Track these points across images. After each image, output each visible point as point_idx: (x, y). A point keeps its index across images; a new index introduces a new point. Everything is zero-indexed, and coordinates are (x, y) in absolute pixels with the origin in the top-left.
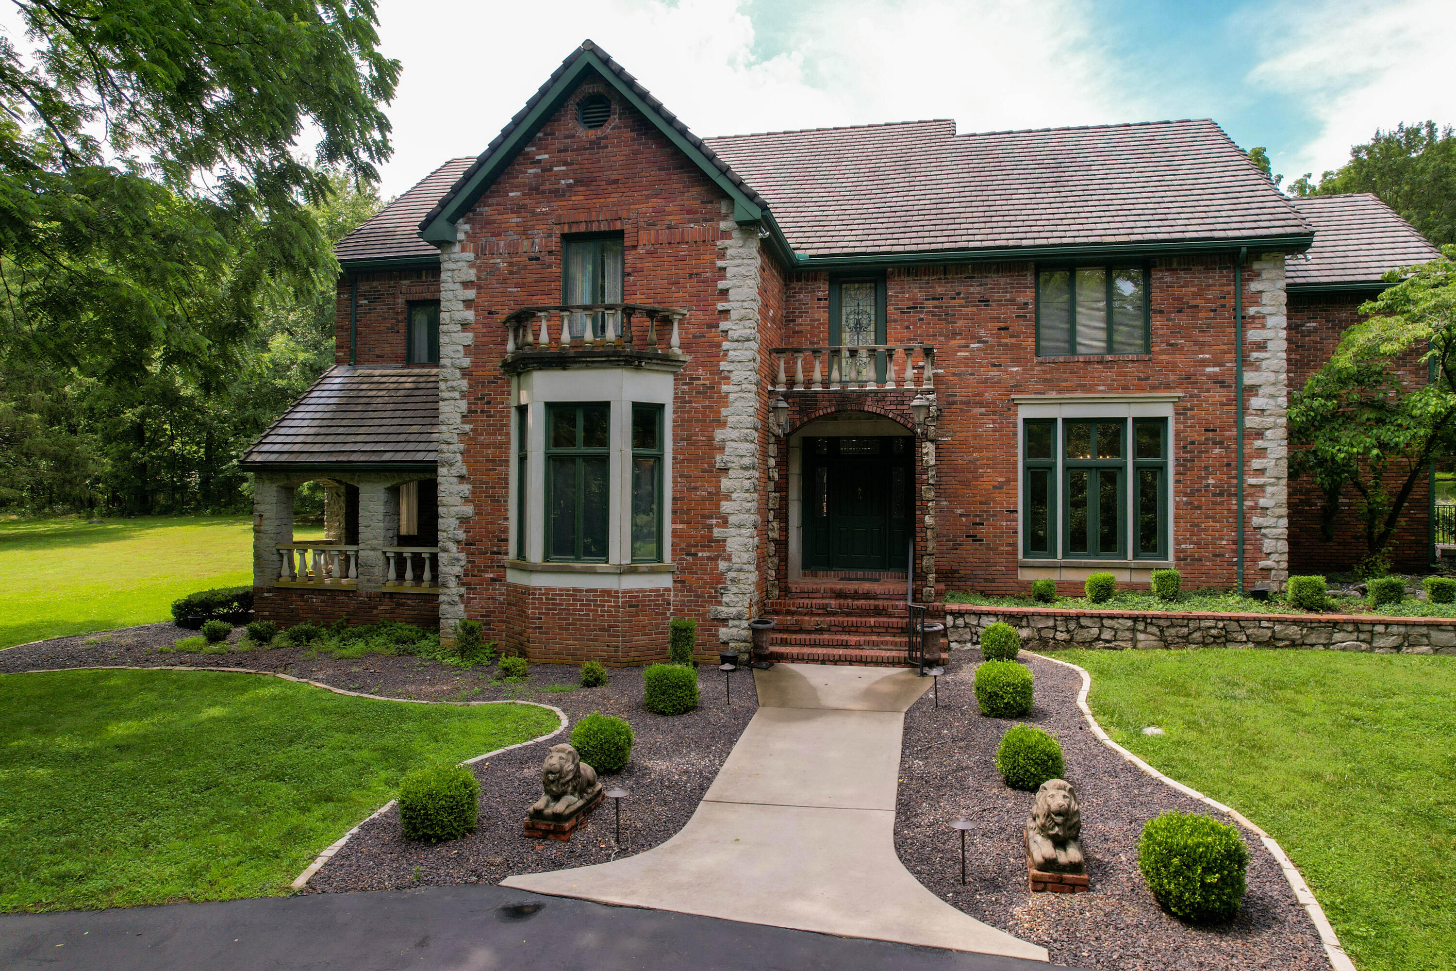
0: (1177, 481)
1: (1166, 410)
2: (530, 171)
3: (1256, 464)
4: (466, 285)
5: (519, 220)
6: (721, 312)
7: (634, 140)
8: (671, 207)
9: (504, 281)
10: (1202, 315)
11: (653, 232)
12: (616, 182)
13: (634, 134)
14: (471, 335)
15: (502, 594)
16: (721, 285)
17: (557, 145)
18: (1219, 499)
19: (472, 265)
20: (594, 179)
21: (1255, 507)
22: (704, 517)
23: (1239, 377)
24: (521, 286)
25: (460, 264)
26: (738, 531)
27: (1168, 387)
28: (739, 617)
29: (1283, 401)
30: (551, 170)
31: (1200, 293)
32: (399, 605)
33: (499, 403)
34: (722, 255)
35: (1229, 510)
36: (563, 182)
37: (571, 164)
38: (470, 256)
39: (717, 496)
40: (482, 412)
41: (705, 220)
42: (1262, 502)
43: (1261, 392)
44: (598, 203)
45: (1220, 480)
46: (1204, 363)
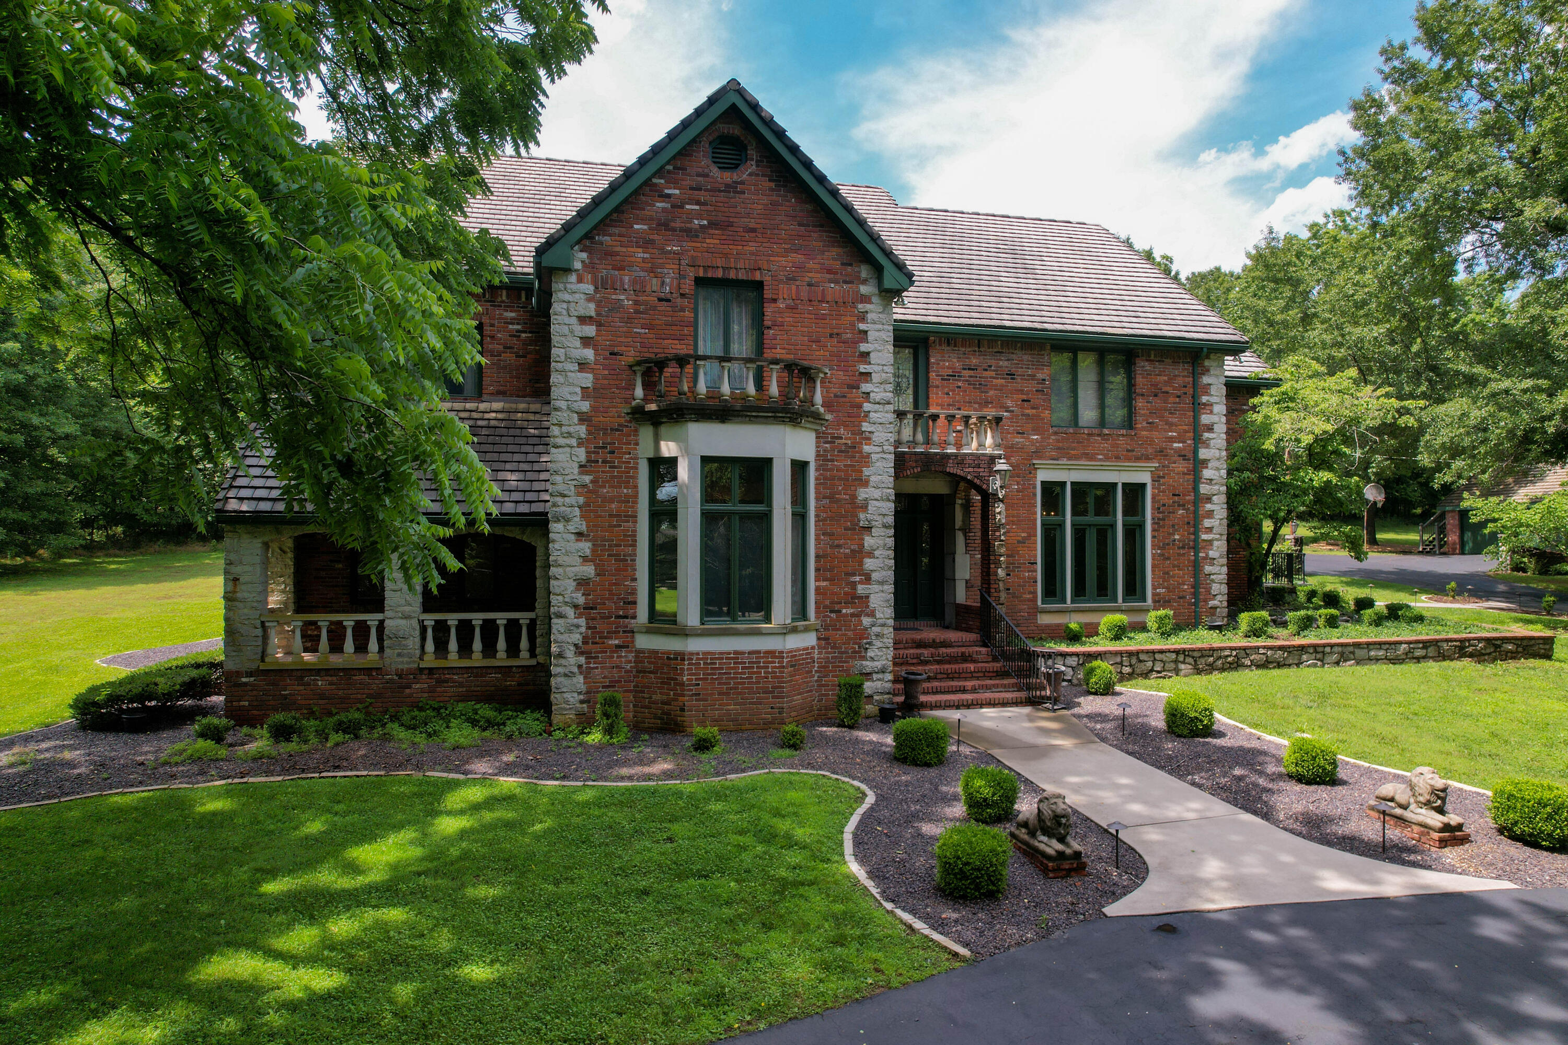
0: (1154, 537)
1: (1144, 477)
2: (658, 204)
3: (1207, 523)
4: (584, 320)
5: (646, 256)
6: (862, 374)
7: (771, 190)
8: (811, 264)
9: (629, 320)
10: (1171, 400)
11: (794, 287)
12: (753, 230)
13: (773, 185)
14: (590, 376)
15: (630, 662)
16: (864, 347)
17: (688, 182)
18: (1182, 551)
19: (590, 299)
20: (731, 225)
21: (1206, 558)
22: (848, 574)
23: (1195, 452)
24: (650, 327)
25: (577, 296)
26: (881, 588)
27: (1147, 458)
28: (883, 671)
29: (1223, 473)
30: (682, 207)
31: (1169, 382)
32: (440, 682)
33: (625, 453)
34: (862, 318)
35: (1189, 560)
36: (696, 222)
37: (704, 204)
38: (589, 288)
39: (860, 553)
40: (604, 462)
41: (845, 282)
42: (1212, 554)
43: (1210, 465)
44: (735, 249)
45: (1183, 536)
46: (1172, 440)
